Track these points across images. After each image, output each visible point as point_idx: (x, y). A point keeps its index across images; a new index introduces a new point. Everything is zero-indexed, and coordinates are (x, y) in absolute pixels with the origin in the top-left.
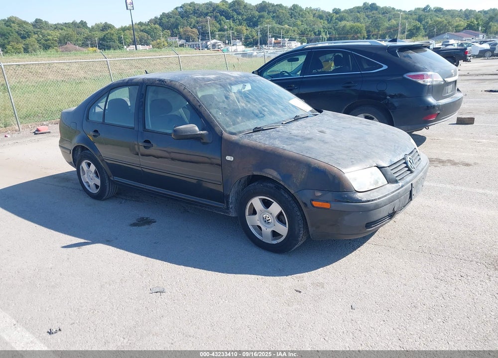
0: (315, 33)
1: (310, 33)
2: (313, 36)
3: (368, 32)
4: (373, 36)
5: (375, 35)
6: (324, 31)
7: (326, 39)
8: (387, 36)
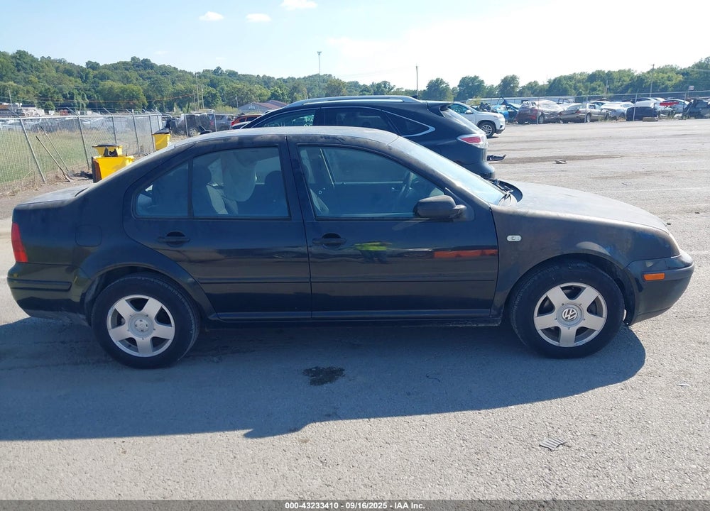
0: (64, 96)
1: (55, 96)
2: (62, 100)
3: (148, 97)
4: (155, 103)
5: (159, 102)
6: (79, 94)
7: (85, 105)
8: (175, 104)
